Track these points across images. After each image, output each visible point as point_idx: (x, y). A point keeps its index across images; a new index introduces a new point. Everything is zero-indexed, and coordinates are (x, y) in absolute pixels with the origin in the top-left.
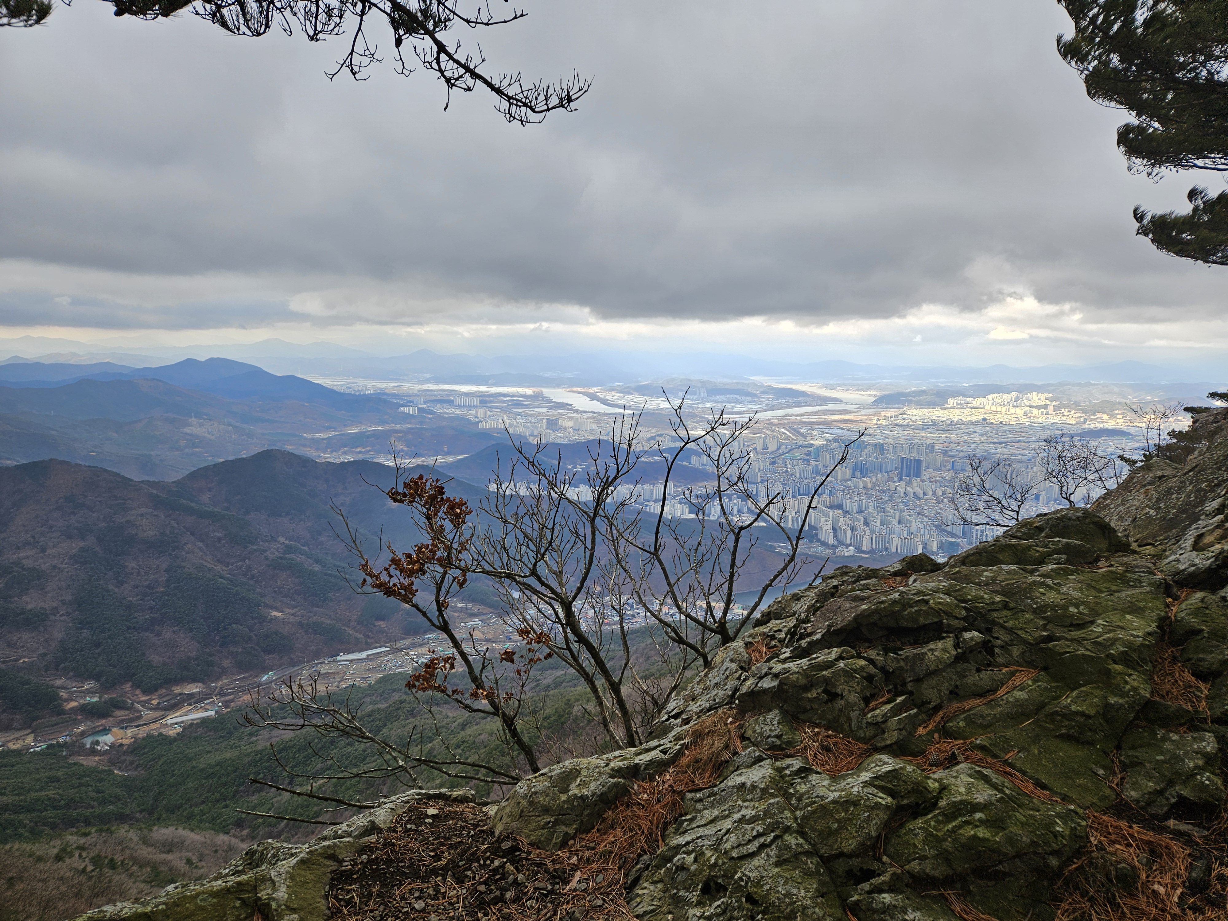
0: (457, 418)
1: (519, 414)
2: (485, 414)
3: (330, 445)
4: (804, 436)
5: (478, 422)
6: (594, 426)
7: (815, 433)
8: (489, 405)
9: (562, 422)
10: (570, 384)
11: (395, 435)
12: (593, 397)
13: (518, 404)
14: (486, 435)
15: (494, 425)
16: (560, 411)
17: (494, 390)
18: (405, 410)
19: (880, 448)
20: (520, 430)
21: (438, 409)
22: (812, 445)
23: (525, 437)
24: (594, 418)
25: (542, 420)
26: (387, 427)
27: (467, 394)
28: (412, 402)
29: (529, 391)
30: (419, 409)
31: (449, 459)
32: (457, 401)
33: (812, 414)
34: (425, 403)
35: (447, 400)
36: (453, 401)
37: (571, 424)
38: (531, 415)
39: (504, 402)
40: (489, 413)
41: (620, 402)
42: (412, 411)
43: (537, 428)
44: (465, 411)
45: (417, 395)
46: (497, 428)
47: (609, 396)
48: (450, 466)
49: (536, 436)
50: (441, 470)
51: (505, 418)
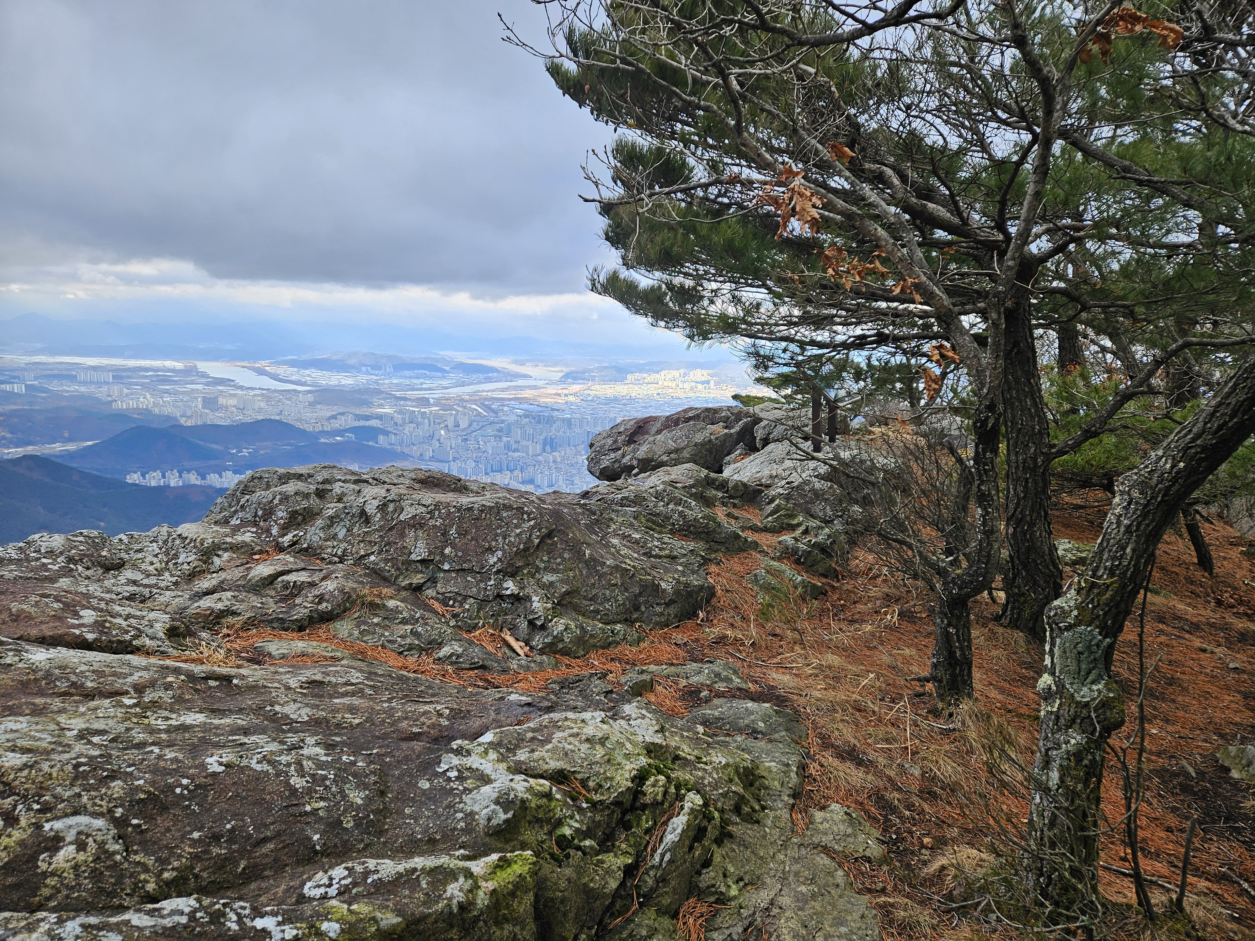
0: (82, 397)
1: (167, 392)
2: (121, 392)
4: (495, 412)
5: (112, 402)
6: (263, 405)
7: (506, 409)
8: (125, 381)
9: (222, 401)
10: (232, 357)
12: (261, 372)
13: (165, 380)
14: (122, 416)
15: (132, 404)
16: (220, 388)
17: (132, 363)
18: (8, 387)
19: (569, 422)
20: (168, 410)
21: (54, 386)
22: (503, 422)
23: (175, 419)
24: (262, 395)
25: (196, 398)
27: (95, 368)
28: (18, 378)
29: (179, 365)
30: (26, 386)
31: (71, 447)
32: (82, 376)
33: (503, 390)
34: (36, 379)
35: (67, 375)
36: (75, 377)
37: (232, 402)
38: (183, 393)
39: (147, 377)
40: (126, 391)
41: (294, 378)
42: (18, 388)
43: (190, 407)
44: (93, 388)
45: (23, 369)
46: (137, 408)
47: (282, 371)
48: (71, 455)
49: (189, 417)
50: (59, 460)
51: (148, 396)
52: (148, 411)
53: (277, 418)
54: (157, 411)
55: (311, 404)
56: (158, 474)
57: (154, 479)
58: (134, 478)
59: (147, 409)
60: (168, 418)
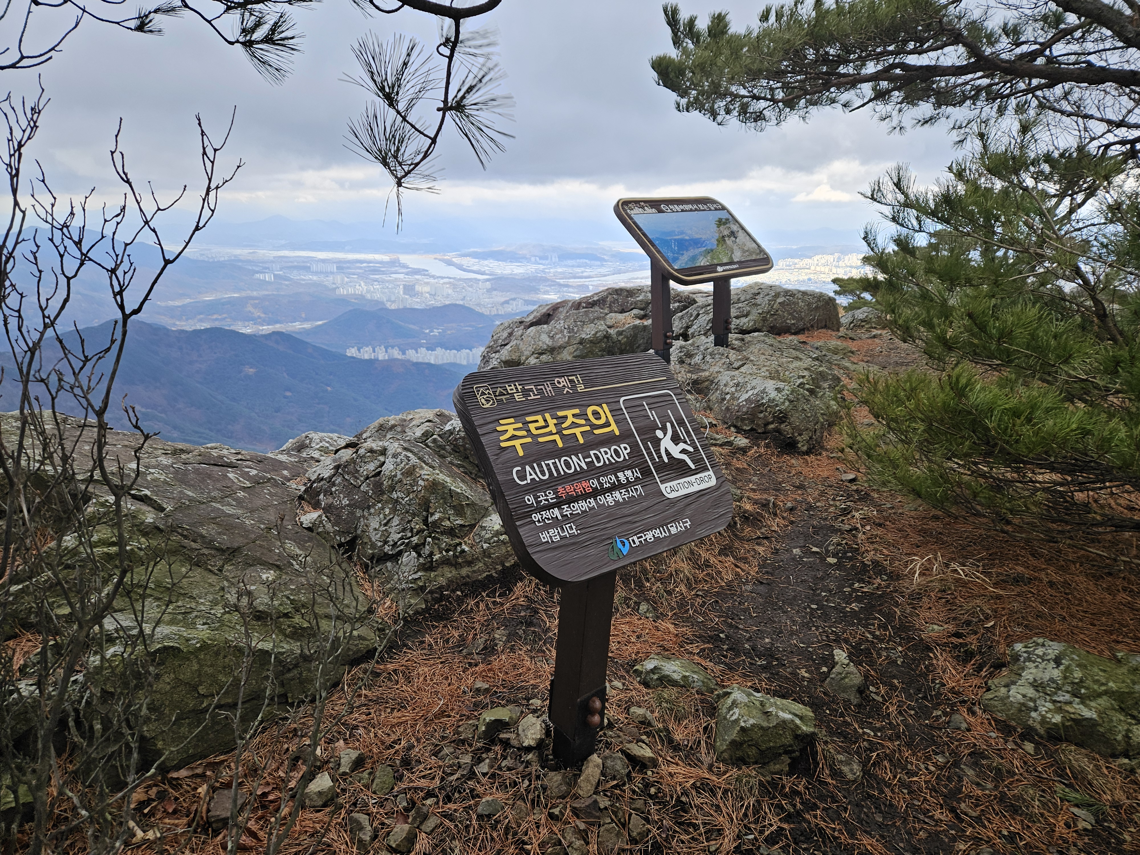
0: (314, 284)
1: (376, 280)
2: (343, 280)
3: (184, 312)
5: (335, 289)
6: (450, 291)
8: (346, 271)
9: (418, 288)
10: (427, 250)
11: (252, 302)
12: (449, 263)
13: (375, 271)
14: (343, 301)
15: (351, 291)
16: (417, 277)
17: (351, 256)
18: (261, 276)
20: (377, 296)
21: (295, 275)
23: (382, 303)
24: (450, 283)
25: (399, 286)
26: (244, 294)
27: (324, 261)
28: (268, 268)
29: (386, 258)
30: (275, 275)
31: (307, 326)
32: (314, 268)
34: (281, 269)
35: (304, 266)
36: (309, 268)
37: (427, 289)
38: (388, 281)
39: (361, 268)
40: (346, 279)
41: (475, 268)
42: (268, 277)
43: (394, 293)
44: (322, 277)
45: (272, 262)
46: (355, 294)
47: (464, 261)
48: (307, 332)
49: (394, 302)
50: (297, 336)
51: (363, 284)
52: (362, 297)
53: (461, 303)
54: (368, 296)
55: (489, 291)
56: (369, 349)
57: (366, 354)
58: (352, 352)
59: (361, 295)
60: (377, 302)
